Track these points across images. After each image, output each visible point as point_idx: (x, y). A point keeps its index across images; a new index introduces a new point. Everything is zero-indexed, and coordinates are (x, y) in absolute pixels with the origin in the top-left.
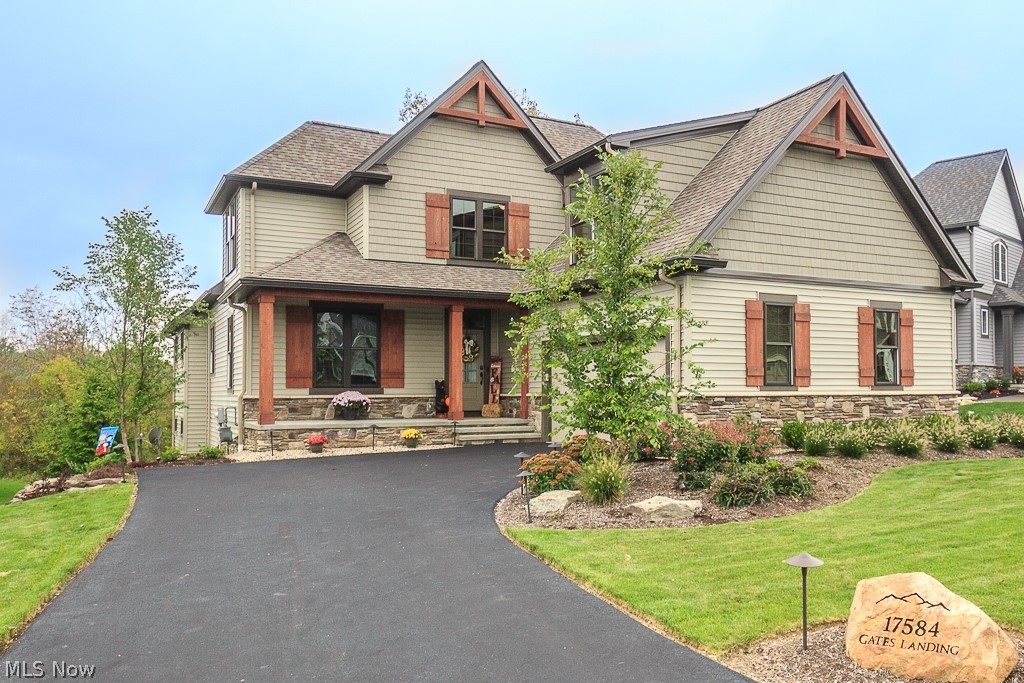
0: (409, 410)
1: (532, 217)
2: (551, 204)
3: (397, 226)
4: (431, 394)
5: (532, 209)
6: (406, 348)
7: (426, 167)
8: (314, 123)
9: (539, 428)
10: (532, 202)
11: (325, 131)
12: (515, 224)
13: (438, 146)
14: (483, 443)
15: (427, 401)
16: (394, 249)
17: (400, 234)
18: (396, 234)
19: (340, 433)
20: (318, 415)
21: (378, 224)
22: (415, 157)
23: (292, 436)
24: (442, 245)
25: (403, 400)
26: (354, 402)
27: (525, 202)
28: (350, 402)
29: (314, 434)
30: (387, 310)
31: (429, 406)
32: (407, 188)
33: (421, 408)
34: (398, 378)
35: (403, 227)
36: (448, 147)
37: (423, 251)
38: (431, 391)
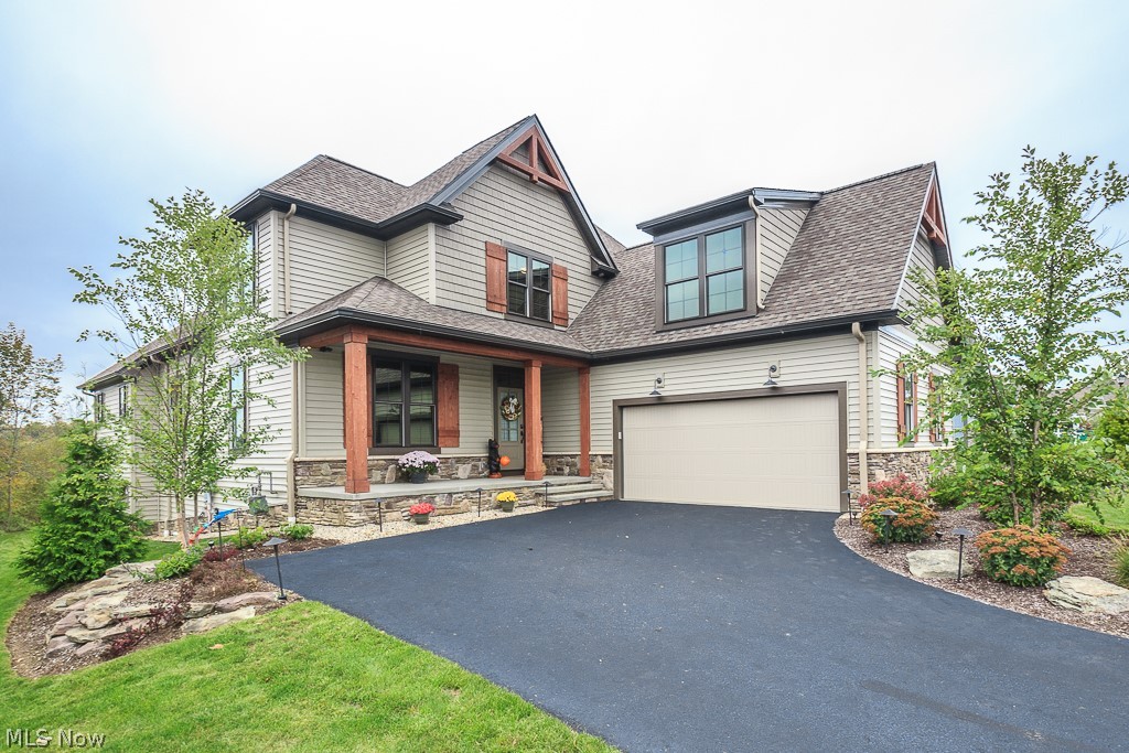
0: (465, 470)
1: (570, 280)
2: (582, 270)
3: (460, 272)
4: (484, 454)
5: (570, 273)
6: (460, 405)
7: (486, 214)
8: (329, 158)
9: (611, 485)
10: (569, 266)
11: (342, 167)
12: (557, 286)
13: (496, 194)
14: (571, 503)
15: (480, 460)
16: (459, 297)
17: (463, 282)
18: (460, 281)
19: (437, 499)
20: (379, 478)
21: (444, 268)
22: (476, 202)
23: (389, 506)
24: (501, 298)
25: (459, 460)
26: (429, 463)
27: (564, 265)
28: (425, 463)
29: (412, 501)
30: (443, 364)
31: (481, 465)
32: (469, 233)
33: (475, 467)
34: (454, 434)
35: (466, 274)
36: (504, 197)
37: (484, 303)
38: (482, 450)
